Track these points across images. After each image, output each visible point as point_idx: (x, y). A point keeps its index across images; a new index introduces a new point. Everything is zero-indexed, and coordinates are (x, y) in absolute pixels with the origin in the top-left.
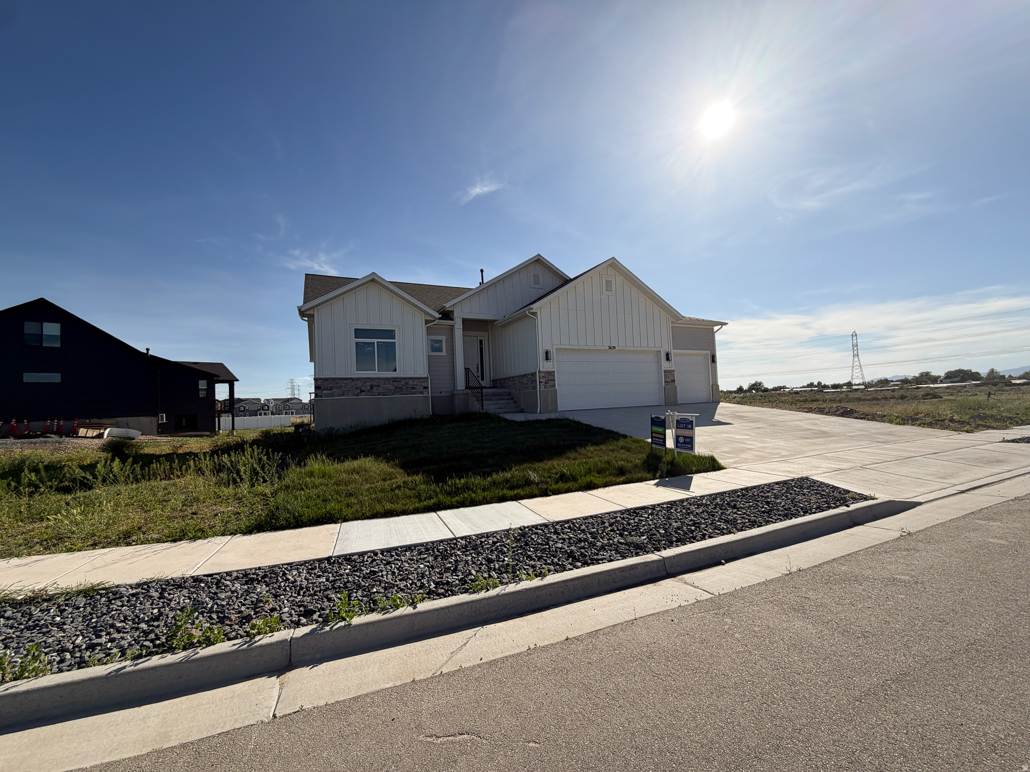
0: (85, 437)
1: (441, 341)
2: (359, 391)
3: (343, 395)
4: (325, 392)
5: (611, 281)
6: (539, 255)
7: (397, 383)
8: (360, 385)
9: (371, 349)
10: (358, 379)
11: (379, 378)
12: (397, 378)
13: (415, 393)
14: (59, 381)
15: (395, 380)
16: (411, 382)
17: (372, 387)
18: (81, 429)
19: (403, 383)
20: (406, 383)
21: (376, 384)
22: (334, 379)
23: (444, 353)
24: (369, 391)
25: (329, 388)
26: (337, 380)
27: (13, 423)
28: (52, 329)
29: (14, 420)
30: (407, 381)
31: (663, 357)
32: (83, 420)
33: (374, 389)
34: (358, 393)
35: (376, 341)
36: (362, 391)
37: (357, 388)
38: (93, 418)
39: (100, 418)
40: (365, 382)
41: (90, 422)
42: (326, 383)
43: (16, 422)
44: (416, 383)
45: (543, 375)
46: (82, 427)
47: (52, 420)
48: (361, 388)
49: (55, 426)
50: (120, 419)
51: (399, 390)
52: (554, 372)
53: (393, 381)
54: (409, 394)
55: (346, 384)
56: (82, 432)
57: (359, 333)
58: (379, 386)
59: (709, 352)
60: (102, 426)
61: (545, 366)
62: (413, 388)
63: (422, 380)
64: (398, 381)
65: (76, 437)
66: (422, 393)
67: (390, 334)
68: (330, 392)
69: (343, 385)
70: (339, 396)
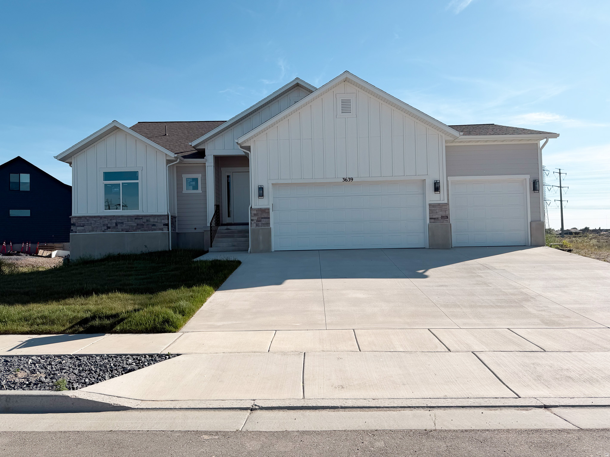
0: (42, 256)
1: (197, 179)
2: (106, 228)
3: (93, 231)
4: (78, 228)
5: (349, 101)
6: (297, 78)
7: (139, 220)
8: (106, 222)
9: (118, 189)
10: (105, 217)
11: (122, 216)
12: (138, 216)
13: (155, 230)
14: (29, 215)
15: (137, 217)
16: (152, 220)
17: (116, 225)
18: (40, 250)
19: (145, 220)
20: (147, 221)
21: (120, 221)
22: (85, 217)
23: (200, 191)
24: (114, 228)
25: (82, 225)
26: (88, 218)
27: (4, 244)
28: (25, 178)
29: (4, 243)
30: (148, 218)
31: (430, 187)
32: (43, 244)
33: (119, 226)
34: (105, 230)
35: (120, 182)
36: (109, 228)
37: (104, 225)
38: (49, 242)
39: (53, 242)
40: (111, 220)
41: (47, 245)
42: (79, 220)
43: (6, 244)
44: (156, 220)
45: (255, 212)
46: (42, 249)
47: (25, 243)
48: (107, 224)
49: (27, 247)
50: (65, 243)
51: (140, 227)
52: (268, 209)
53: (136, 219)
54: (150, 230)
55: (95, 221)
56: (41, 252)
57: (108, 176)
58: (123, 223)
59: (528, 177)
60: (53, 249)
61: (256, 203)
62: (154, 225)
63: (162, 218)
64: (140, 219)
65: (36, 256)
66: (162, 230)
67: (134, 175)
68: (82, 228)
69: (93, 222)
70: (90, 231)
